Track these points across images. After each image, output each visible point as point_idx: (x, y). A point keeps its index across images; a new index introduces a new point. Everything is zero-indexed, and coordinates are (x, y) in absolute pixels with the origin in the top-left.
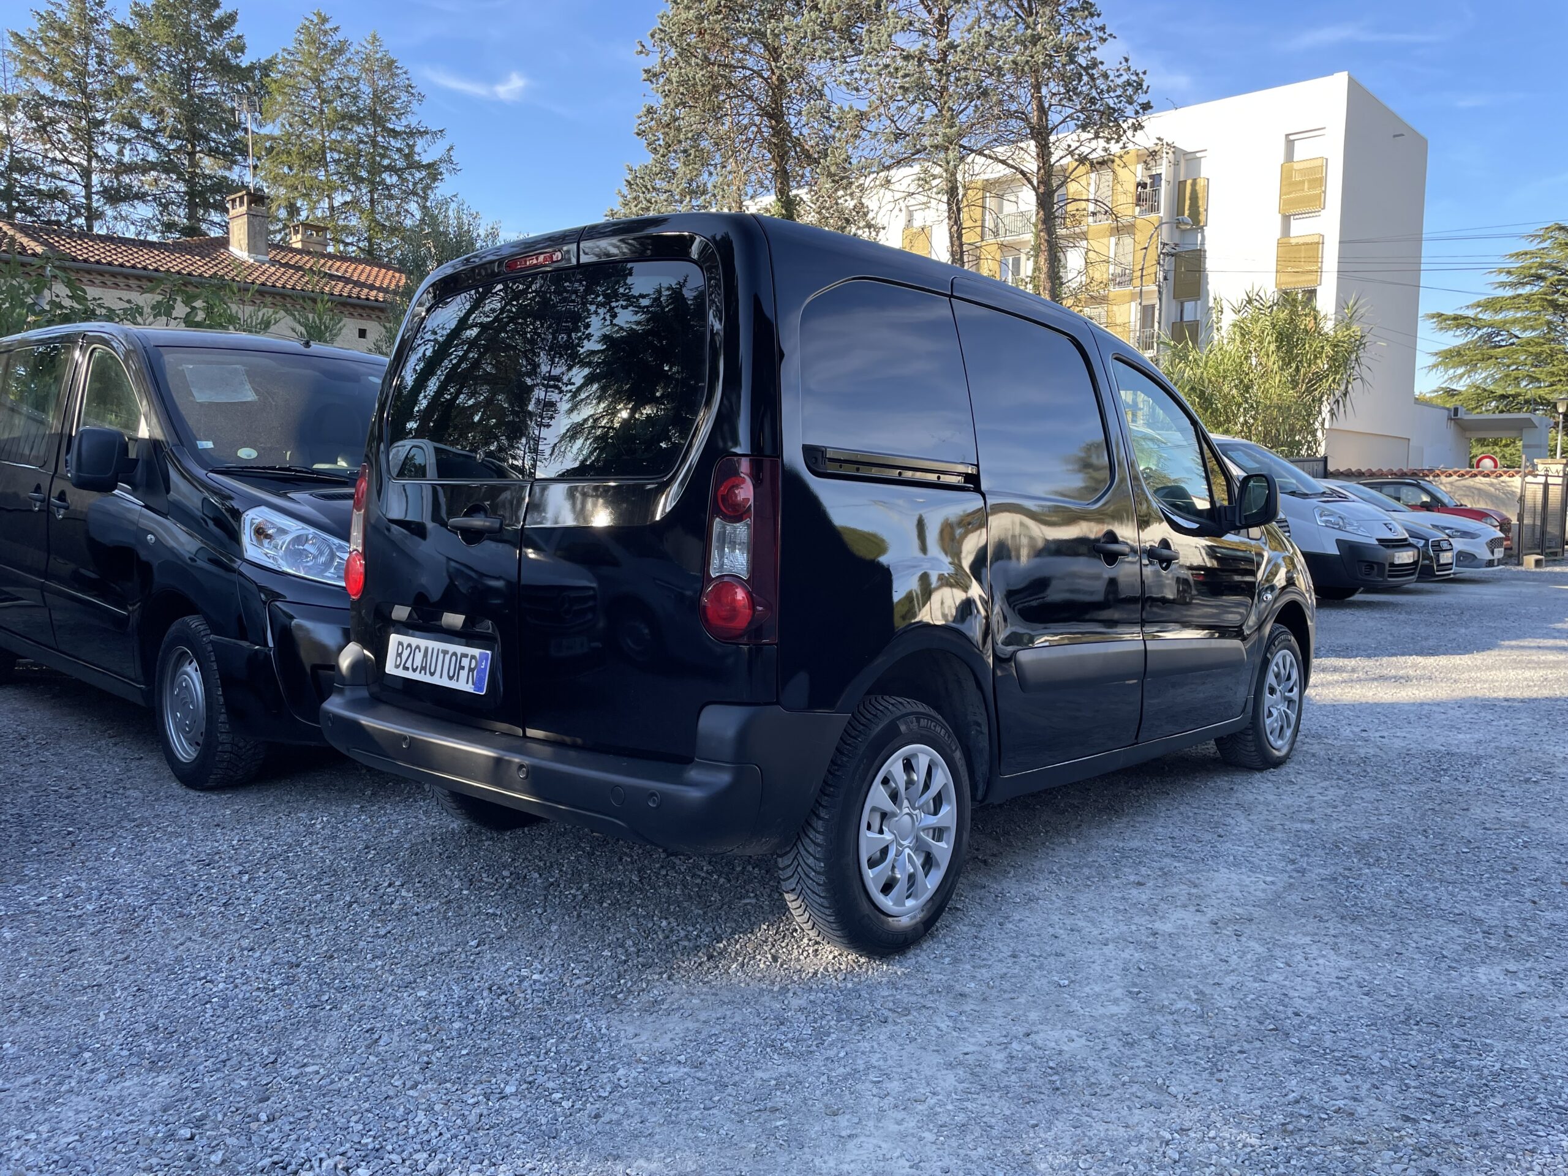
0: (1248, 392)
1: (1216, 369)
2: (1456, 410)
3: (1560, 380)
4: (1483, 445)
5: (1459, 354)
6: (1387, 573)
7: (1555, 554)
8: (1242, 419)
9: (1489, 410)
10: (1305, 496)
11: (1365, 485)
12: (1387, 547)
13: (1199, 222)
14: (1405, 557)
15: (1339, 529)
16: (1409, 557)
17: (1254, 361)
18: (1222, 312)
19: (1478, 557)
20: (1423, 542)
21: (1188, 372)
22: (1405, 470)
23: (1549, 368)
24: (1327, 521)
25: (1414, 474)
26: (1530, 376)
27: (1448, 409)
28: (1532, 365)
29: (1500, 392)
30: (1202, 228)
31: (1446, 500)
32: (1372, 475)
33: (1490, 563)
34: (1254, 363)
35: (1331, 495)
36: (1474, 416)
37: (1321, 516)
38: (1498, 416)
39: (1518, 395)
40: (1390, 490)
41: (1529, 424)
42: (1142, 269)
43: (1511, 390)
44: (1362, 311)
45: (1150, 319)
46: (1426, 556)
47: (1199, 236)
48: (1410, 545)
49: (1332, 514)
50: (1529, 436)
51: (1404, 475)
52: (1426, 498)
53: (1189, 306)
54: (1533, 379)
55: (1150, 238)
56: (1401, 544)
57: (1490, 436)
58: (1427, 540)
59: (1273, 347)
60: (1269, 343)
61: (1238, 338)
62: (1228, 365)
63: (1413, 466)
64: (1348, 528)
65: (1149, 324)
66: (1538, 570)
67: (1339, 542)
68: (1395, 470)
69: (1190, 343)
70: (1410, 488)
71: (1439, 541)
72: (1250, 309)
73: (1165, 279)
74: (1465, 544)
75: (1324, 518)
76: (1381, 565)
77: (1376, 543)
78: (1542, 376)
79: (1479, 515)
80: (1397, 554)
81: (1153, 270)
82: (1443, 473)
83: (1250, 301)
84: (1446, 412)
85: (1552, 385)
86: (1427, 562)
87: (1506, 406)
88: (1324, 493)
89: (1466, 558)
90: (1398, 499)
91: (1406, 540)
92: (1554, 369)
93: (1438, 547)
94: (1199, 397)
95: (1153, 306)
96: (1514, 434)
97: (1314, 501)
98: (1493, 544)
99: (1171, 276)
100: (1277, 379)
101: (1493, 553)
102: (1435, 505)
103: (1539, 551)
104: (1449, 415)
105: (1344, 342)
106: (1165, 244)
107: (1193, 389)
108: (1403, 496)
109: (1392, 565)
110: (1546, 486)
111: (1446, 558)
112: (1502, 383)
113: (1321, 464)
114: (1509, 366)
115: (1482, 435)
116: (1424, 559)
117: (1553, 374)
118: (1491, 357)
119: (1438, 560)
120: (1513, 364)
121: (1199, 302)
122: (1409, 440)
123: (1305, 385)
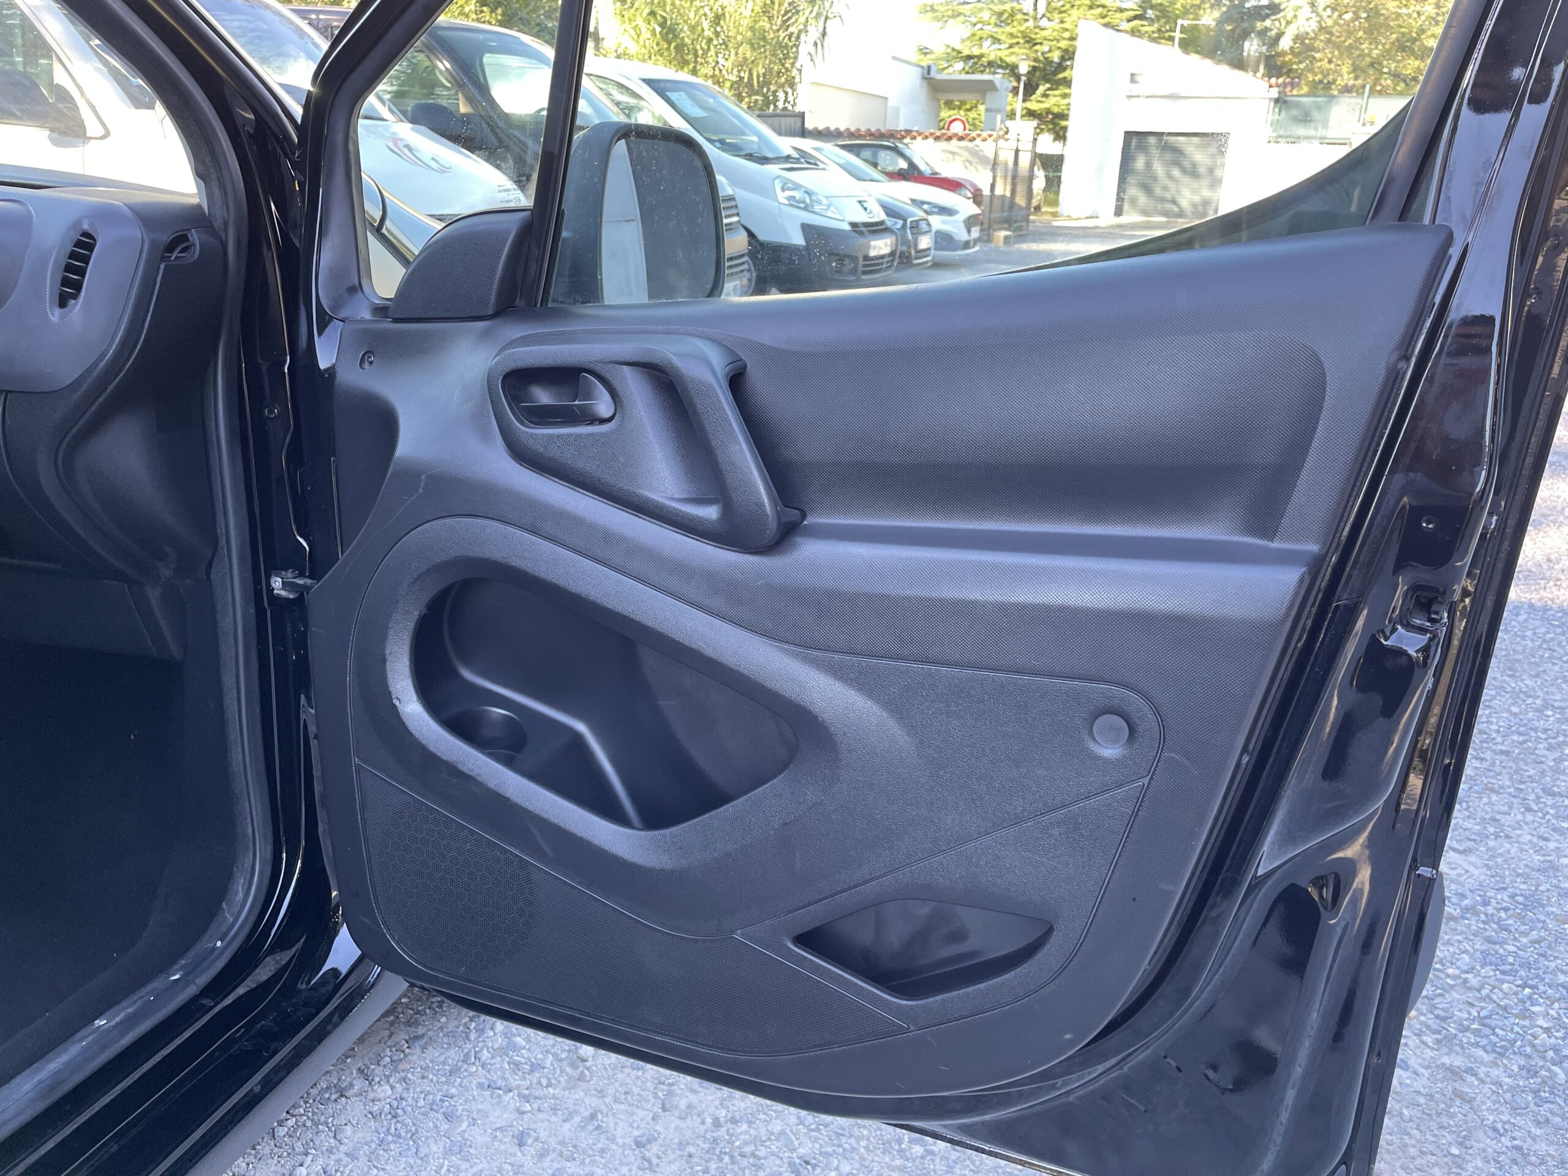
2: (929, 68)
3: (1018, 43)
4: (950, 109)
5: (933, 9)
6: (861, 269)
7: (1020, 228)
9: (956, 71)
10: (764, 160)
11: (843, 147)
12: (861, 233)
14: (881, 246)
15: (806, 209)
16: (886, 245)
19: (955, 237)
20: (901, 222)
22: (883, 130)
23: (1009, 29)
24: (790, 198)
25: (891, 135)
26: (992, 37)
27: (922, 67)
28: (996, 25)
29: (966, 52)
31: (922, 167)
32: (851, 135)
33: (967, 245)
35: (797, 161)
36: (943, 76)
37: (783, 190)
38: (964, 77)
39: (981, 56)
40: (867, 153)
41: (990, 86)
43: (976, 51)
46: (905, 242)
48: (887, 230)
49: (797, 187)
50: (992, 99)
51: (881, 136)
52: (903, 164)
54: (996, 40)
56: (876, 229)
57: (956, 98)
58: (905, 220)
63: (890, 126)
64: (817, 208)
66: (1007, 249)
67: (806, 228)
68: (873, 130)
70: (889, 152)
71: (917, 221)
74: (944, 222)
75: (788, 193)
76: (853, 259)
77: (848, 228)
78: (1003, 37)
79: (952, 185)
80: (873, 243)
82: (920, 134)
84: (920, 70)
85: (1011, 46)
86: (904, 248)
87: (971, 67)
88: (789, 157)
89: (944, 240)
90: (875, 165)
91: (882, 223)
92: (1014, 31)
93: (916, 228)
94: (661, 25)
96: (978, 96)
97: (773, 169)
98: (970, 222)
101: (969, 231)
102: (912, 174)
103: (1006, 226)
104: (923, 74)
108: (881, 162)
109: (866, 258)
110: (1017, 152)
111: (925, 242)
112: (968, 43)
113: (799, 121)
114: (975, 25)
115: (950, 97)
116: (902, 245)
117: (1012, 35)
118: (960, 14)
119: (916, 246)
120: (979, 22)
122: (886, 98)
123: (780, 18)
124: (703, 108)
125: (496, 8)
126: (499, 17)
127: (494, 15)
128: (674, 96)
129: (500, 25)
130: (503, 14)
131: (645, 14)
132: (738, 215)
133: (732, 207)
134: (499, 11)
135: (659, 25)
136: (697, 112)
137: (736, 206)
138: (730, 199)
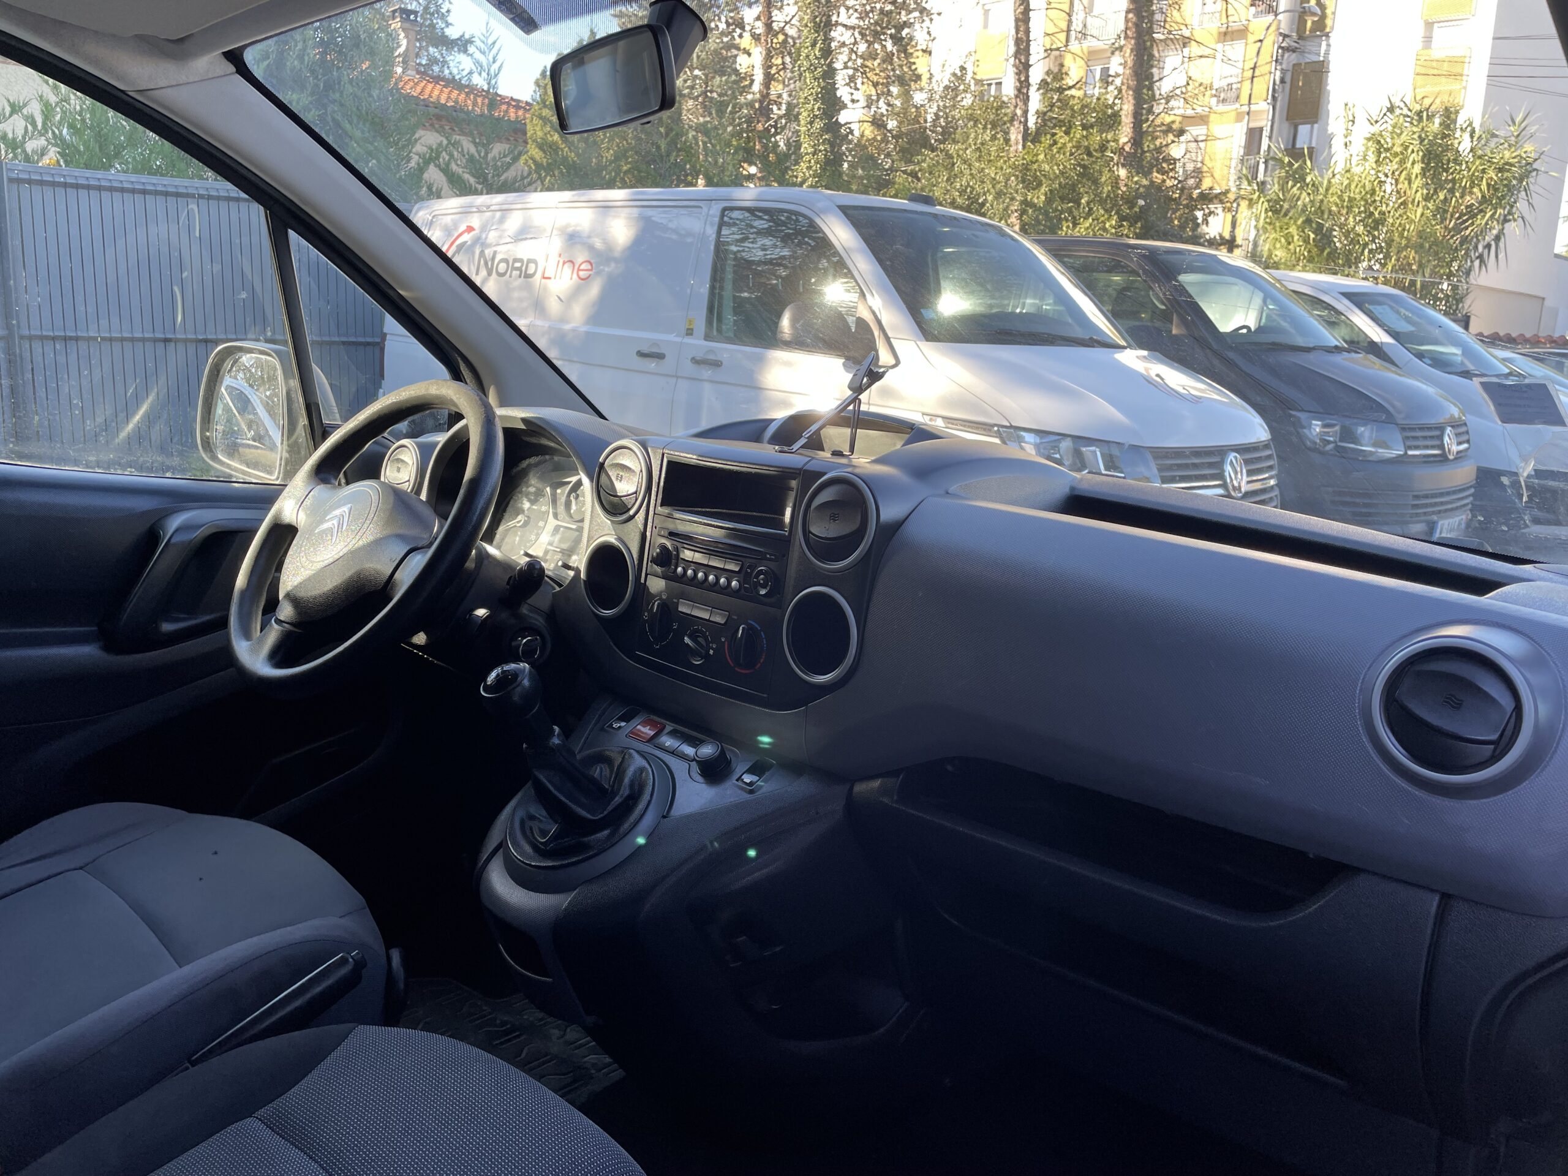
0: (1377, 229)
1: (1340, 197)
8: (1365, 264)
13: (1325, 26)
17: (1388, 188)
18: (1353, 122)
21: (1305, 198)
30: (1327, 35)
34: (1389, 191)
42: (1254, 69)
44: (1533, 129)
45: (1256, 145)
47: (1324, 44)
53: (1303, 129)
55: (1268, 28)
59: (1417, 169)
60: (1413, 163)
61: (1372, 158)
62: (1355, 193)
65: (1256, 150)
69: (1308, 163)
72: (1391, 119)
73: (1282, 81)
81: (1266, 68)
83: (1391, 109)
95: (1261, 129)
99: (1288, 79)
100: (1420, 211)
105: (1512, 165)
106: (1285, 36)
107: (1308, 221)
121: (1316, 126)
122: (1543, 299)
123: (1453, 221)
124: (1408, 320)
125: (1136, 223)
126: (1138, 231)
127: (1132, 229)
128: (1377, 310)
129: (1137, 238)
130: (1141, 229)
131: (1299, 222)
132: (1468, 441)
133: (1463, 433)
134: (1139, 225)
135: (1313, 233)
136: (1404, 327)
137: (1467, 432)
138: (1461, 425)
